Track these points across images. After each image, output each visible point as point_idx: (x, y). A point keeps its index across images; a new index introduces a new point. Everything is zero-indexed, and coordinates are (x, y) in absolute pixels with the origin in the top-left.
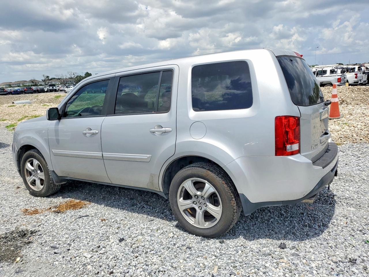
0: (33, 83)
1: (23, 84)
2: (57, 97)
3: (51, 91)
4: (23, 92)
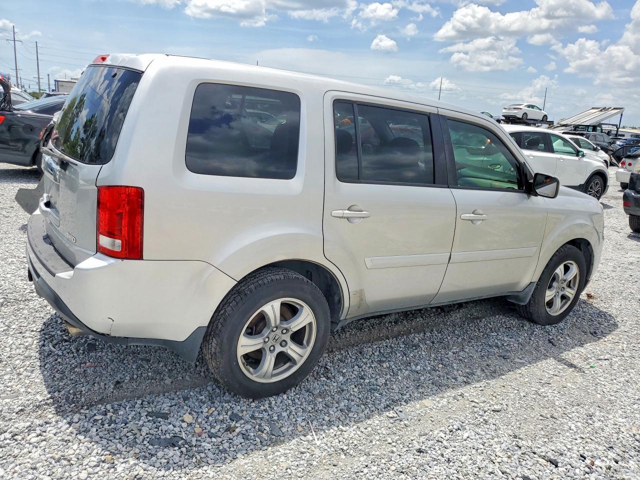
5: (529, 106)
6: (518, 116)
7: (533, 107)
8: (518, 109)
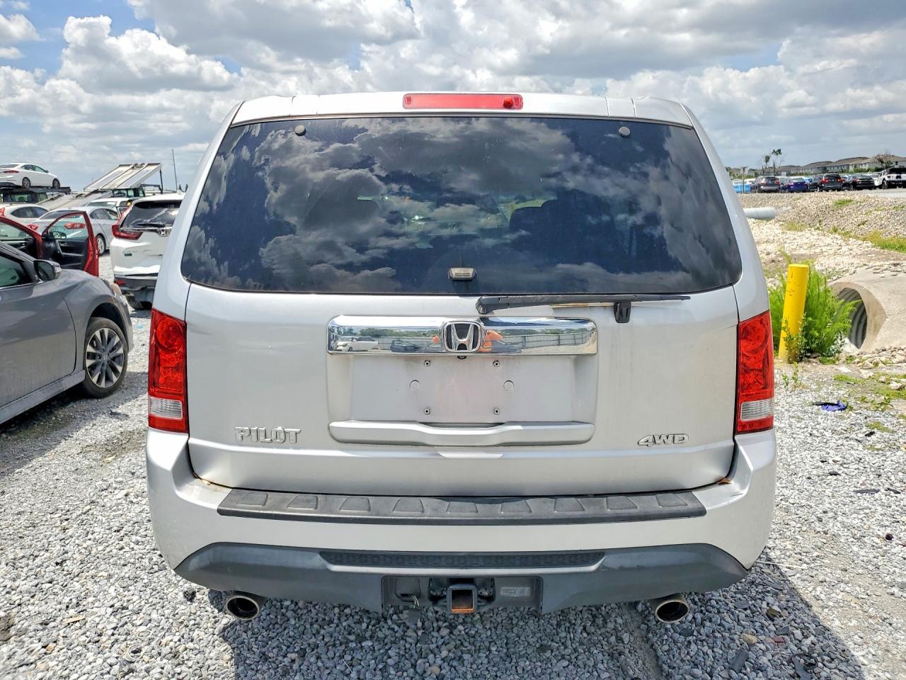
0: (882, 162)
1: (855, 167)
2: (842, 203)
3: (891, 185)
4: (818, 186)
5: (26, 167)
6: (16, 183)
7: (33, 168)
8: (13, 172)
